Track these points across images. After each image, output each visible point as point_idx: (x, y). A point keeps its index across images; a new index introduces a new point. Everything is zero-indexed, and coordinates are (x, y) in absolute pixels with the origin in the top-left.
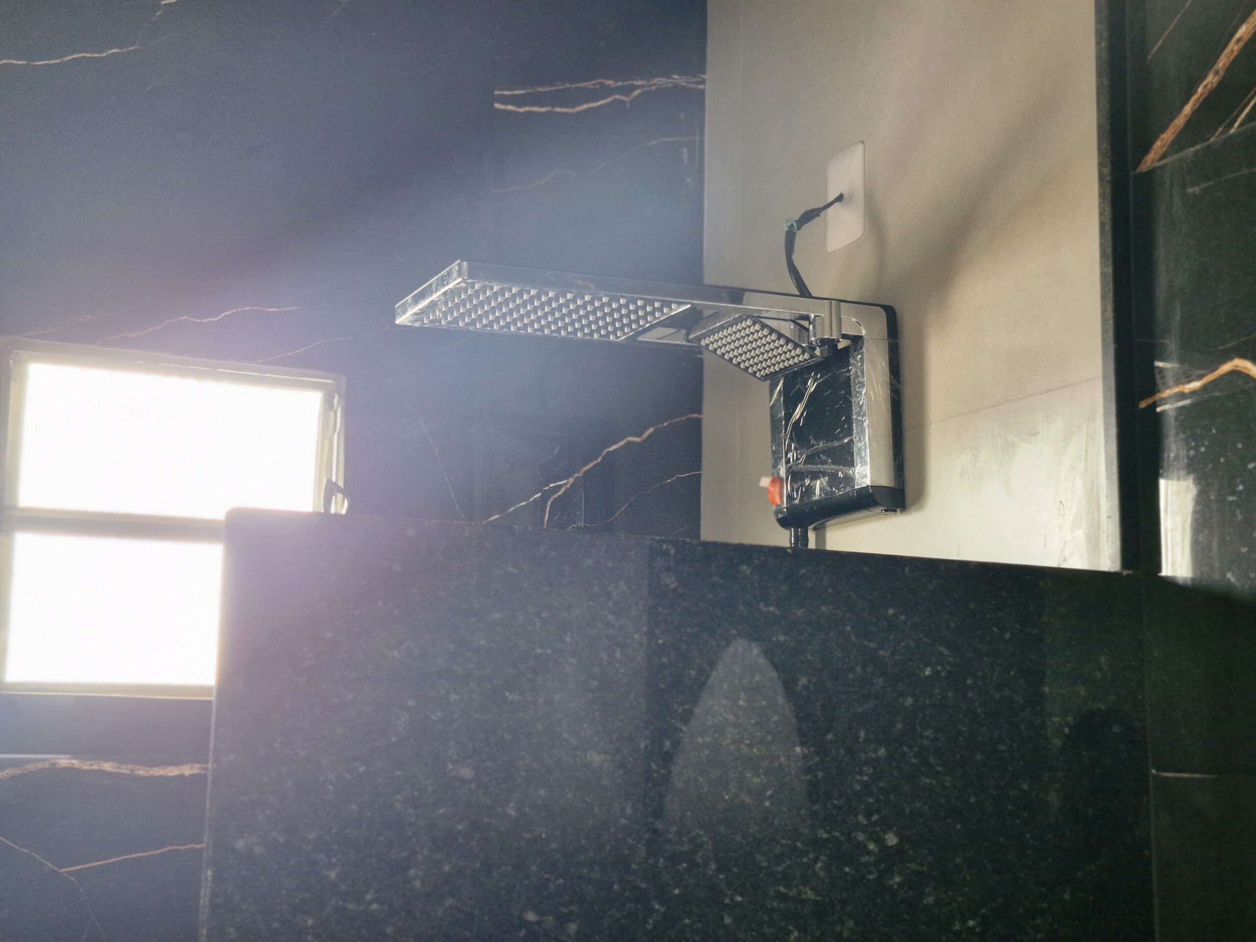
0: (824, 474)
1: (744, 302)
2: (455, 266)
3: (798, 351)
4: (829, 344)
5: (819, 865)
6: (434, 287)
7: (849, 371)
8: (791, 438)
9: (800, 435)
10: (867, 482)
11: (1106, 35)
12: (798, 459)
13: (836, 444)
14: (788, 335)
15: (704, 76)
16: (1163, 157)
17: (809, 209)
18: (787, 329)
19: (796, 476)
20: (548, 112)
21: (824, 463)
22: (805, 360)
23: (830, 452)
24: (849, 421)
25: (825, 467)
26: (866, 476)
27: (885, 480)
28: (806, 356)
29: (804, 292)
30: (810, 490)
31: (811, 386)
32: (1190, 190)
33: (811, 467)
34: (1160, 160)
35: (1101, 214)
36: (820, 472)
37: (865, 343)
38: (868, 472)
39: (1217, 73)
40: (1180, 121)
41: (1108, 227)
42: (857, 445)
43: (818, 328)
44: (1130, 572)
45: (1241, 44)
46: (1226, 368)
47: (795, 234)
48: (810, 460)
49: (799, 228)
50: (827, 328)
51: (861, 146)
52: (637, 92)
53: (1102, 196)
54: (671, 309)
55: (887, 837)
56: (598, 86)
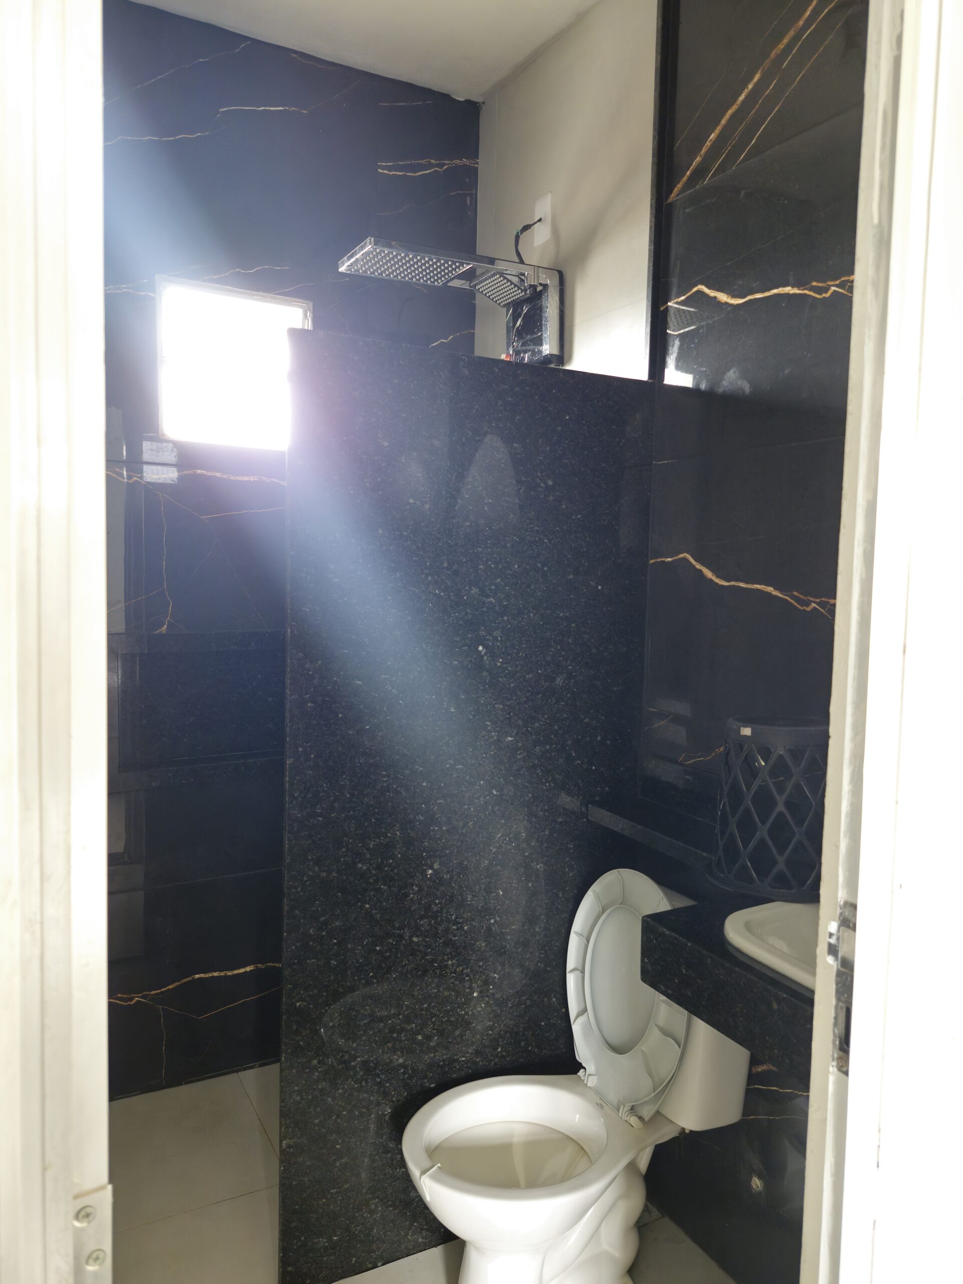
0: (529, 351)
1: (495, 264)
2: (368, 240)
3: (520, 291)
4: (534, 287)
5: (522, 491)
6: (358, 252)
7: (542, 301)
8: (515, 335)
9: (520, 333)
10: (548, 352)
11: (657, 137)
12: (518, 345)
13: (535, 336)
14: (515, 283)
15: (478, 160)
16: (678, 195)
17: (526, 224)
18: (515, 280)
19: (517, 353)
20: (403, 175)
21: (529, 345)
22: (523, 296)
23: (532, 340)
24: (541, 325)
25: (530, 347)
26: (547, 349)
27: (556, 351)
28: (523, 294)
29: (522, 262)
30: (523, 358)
31: (525, 309)
32: (687, 211)
33: (523, 348)
34: (676, 197)
35: (650, 222)
36: (527, 350)
37: (549, 288)
38: (548, 348)
39: (701, 156)
40: (685, 179)
41: (653, 228)
42: (545, 335)
43: (529, 279)
44: (652, 381)
45: (711, 142)
46: (695, 289)
47: (519, 236)
48: (523, 345)
49: (521, 234)
50: (533, 279)
51: (550, 194)
52: (446, 167)
53: (651, 214)
54: (464, 267)
55: (548, 481)
56: (427, 163)
